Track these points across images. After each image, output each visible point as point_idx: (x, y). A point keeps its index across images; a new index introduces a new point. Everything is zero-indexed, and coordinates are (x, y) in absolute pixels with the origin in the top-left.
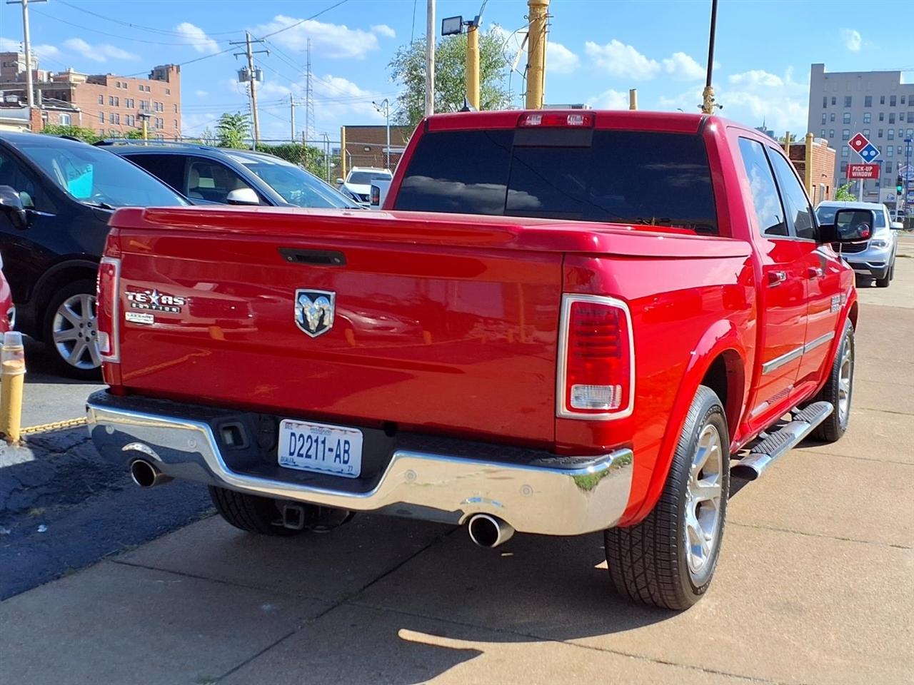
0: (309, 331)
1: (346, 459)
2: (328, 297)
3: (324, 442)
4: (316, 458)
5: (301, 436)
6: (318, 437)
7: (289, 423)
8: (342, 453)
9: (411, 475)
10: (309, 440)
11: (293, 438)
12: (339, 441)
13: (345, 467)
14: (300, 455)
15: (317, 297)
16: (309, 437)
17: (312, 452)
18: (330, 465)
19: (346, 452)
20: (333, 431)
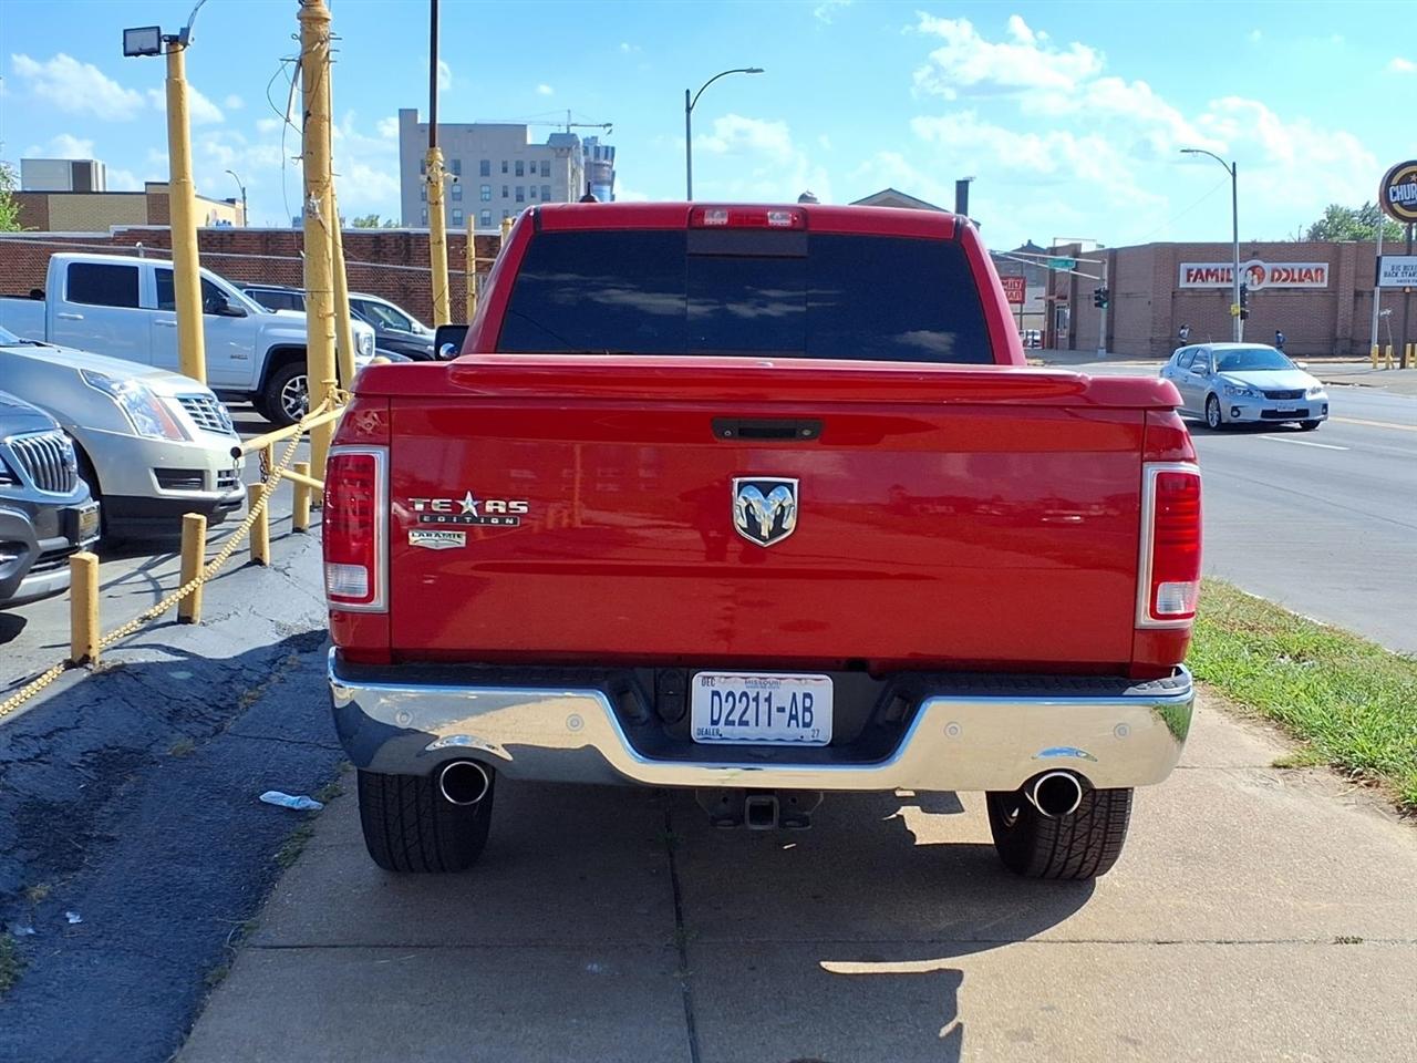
0: (759, 537)
1: (807, 720)
2: (790, 486)
3: (768, 700)
4: (757, 725)
5: (731, 694)
6: (758, 693)
7: (709, 677)
8: (799, 713)
9: (951, 728)
10: (744, 699)
11: (716, 698)
12: (794, 695)
13: (807, 733)
14: (728, 723)
15: (773, 488)
16: (744, 694)
17: (750, 716)
18: (781, 730)
19: (806, 709)
20: (782, 681)
